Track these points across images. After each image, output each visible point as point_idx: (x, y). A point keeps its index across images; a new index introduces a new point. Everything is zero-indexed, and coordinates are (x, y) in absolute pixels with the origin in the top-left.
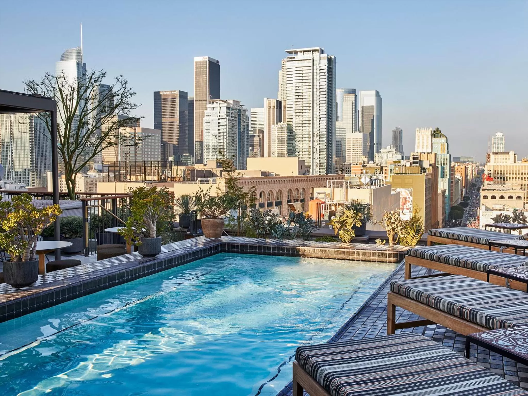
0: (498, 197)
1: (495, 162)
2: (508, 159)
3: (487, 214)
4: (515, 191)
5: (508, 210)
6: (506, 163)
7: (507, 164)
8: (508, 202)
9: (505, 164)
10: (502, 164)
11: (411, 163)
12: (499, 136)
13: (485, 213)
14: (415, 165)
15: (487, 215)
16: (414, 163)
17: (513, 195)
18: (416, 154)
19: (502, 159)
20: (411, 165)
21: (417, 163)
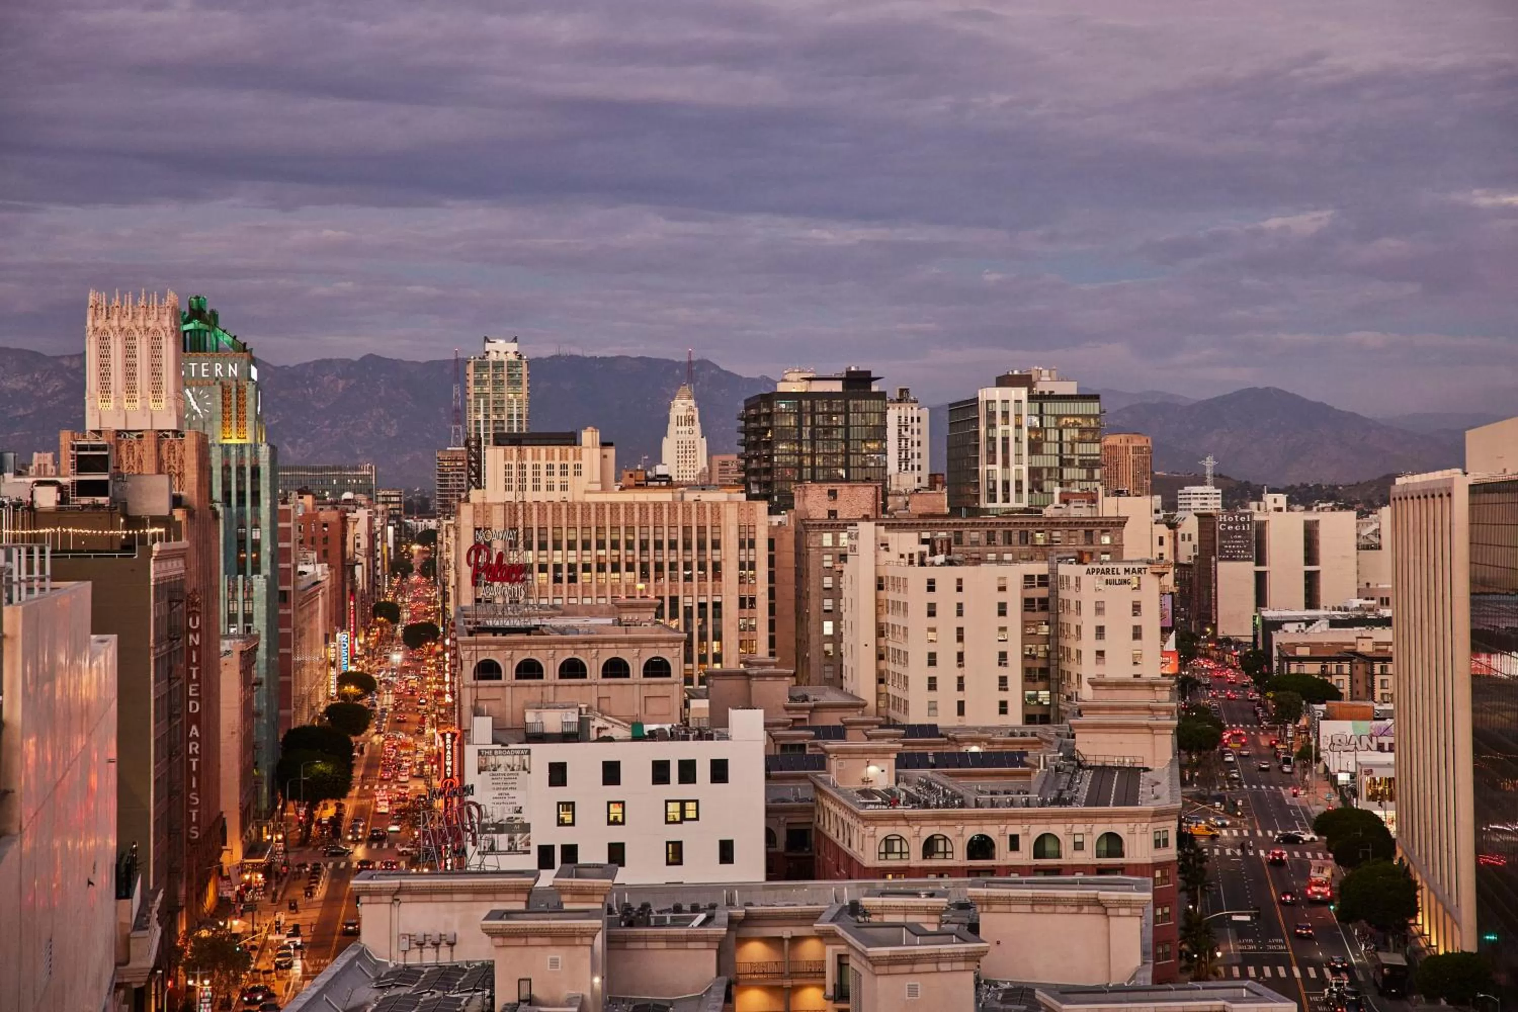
0: (551, 670)
1: (508, 488)
2: (571, 470)
3: (504, 760)
4: (635, 633)
5: (603, 734)
6: (564, 488)
7: (569, 496)
8: (604, 692)
9: (556, 496)
10: (543, 496)
11: (61, 488)
12: (502, 357)
13: (492, 760)
14: (86, 500)
15: (501, 771)
16: (84, 488)
17: (627, 655)
18: (90, 440)
19: (543, 470)
20: (63, 500)
21: (100, 488)
